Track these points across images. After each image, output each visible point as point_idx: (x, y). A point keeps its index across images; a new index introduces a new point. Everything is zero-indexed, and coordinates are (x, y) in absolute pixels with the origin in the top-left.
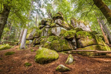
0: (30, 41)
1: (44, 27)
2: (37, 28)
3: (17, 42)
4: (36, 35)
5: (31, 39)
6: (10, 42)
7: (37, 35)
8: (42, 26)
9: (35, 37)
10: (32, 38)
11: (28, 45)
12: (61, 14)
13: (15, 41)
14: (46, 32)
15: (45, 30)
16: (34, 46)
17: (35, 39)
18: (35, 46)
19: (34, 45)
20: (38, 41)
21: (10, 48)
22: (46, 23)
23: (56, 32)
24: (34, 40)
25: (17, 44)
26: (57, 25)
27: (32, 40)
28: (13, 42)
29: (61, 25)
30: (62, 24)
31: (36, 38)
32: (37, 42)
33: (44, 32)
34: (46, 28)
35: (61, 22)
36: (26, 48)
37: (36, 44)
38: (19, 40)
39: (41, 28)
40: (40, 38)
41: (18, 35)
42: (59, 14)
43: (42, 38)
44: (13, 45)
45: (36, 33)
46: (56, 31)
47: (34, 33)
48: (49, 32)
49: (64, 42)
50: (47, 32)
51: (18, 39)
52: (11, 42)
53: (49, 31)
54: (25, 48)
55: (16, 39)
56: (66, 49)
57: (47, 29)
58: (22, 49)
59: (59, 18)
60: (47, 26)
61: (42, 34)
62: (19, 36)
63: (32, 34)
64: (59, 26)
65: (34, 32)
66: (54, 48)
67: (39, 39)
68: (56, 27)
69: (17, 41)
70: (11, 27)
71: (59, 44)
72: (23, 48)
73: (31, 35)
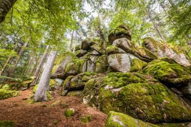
0: (58, 80)
1: (87, 55)
2: (72, 55)
3: (28, 82)
4: (72, 68)
5: (59, 77)
6: (14, 81)
7: (74, 69)
8: (81, 51)
9: (70, 72)
10: (62, 74)
11: (53, 89)
12: (127, 28)
13: (25, 79)
14: (91, 64)
15: (90, 60)
16: (66, 95)
17: (70, 77)
18: (69, 94)
19: (66, 91)
20: (77, 81)
21: (11, 95)
22: (92, 47)
23: (121, 64)
24: (67, 80)
25: (29, 86)
26: (120, 50)
27: (63, 78)
28: (21, 81)
29: (130, 49)
30: (131, 47)
31: (72, 74)
32: (73, 85)
33: (87, 64)
34: (92, 55)
35: (128, 44)
36: (48, 97)
37: (70, 89)
38: (33, 78)
39: (79, 56)
40: (82, 76)
41: (32, 67)
42: (124, 28)
43: (85, 77)
44: (18, 89)
45: (72, 64)
46: (120, 61)
47: (67, 63)
48: (98, 64)
49: (163, 91)
50: (93, 64)
51: (32, 75)
52: (17, 80)
53: (98, 62)
54: (46, 99)
55: (28, 74)
56: (178, 117)
57: (93, 59)
58: (38, 101)
59: (123, 35)
60: (94, 52)
61: (83, 67)
62: (34, 70)
63: (64, 66)
64: (123, 51)
65: (67, 61)
66: (133, 109)
67: (79, 78)
68: (117, 53)
69: (30, 79)
70: (22, 50)
71: (150, 98)
72: (41, 100)
73: (60, 67)
